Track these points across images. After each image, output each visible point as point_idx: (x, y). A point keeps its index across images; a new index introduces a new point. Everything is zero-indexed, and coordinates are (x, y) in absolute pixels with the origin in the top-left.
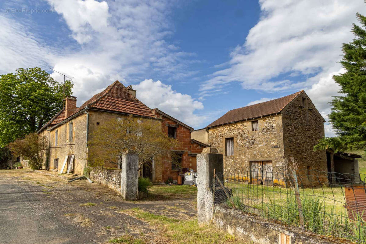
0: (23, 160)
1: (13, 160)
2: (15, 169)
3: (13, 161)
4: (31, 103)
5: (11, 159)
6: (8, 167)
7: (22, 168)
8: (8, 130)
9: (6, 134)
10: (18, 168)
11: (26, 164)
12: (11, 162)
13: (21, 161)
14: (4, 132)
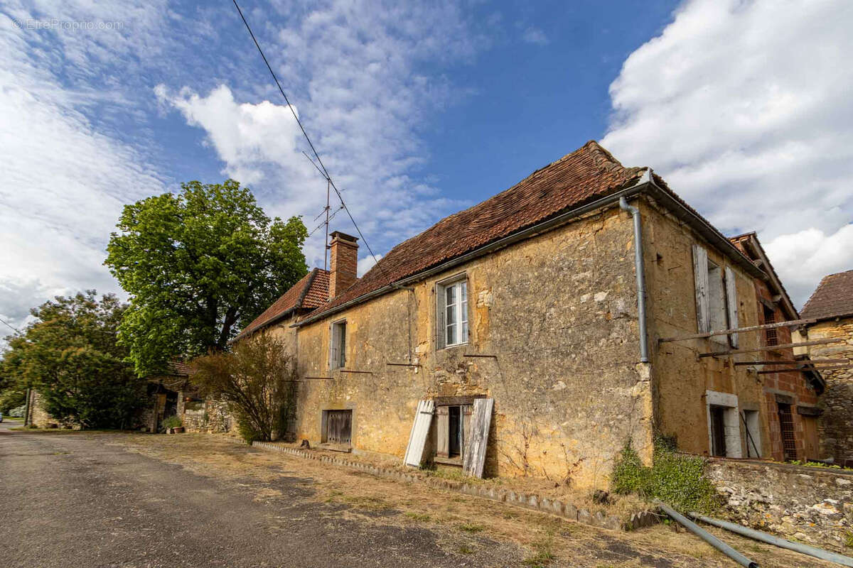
0: (187, 410)
1: (156, 410)
2: (165, 433)
3: (156, 413)
4: (218, 264)
5: (151, 407)
6: (144, 426)
7: (183, 430)
8: (159, 331)
9: (153, 342)
10: (172, 432)
11: (196, 421)
12: (149, 416)
13: (179, 414)
14: (151, 337)
